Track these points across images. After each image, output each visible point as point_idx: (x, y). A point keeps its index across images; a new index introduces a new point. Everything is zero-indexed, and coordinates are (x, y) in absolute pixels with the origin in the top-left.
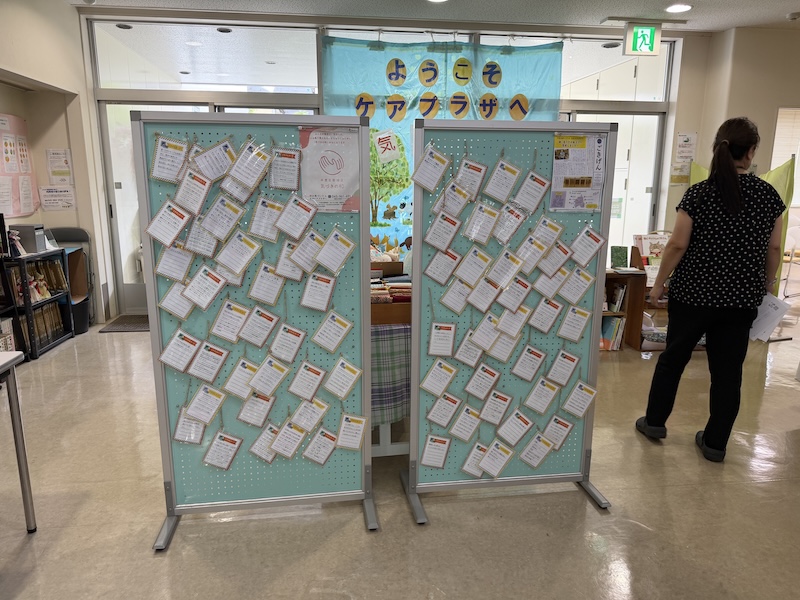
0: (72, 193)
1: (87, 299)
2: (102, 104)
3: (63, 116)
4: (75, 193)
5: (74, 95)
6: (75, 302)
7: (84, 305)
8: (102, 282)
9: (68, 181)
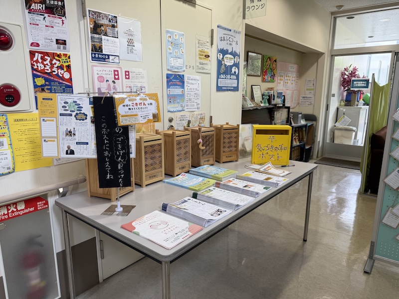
0: (313, 98)
1: (311, 147)
2: (333, 57)
3: (316, 64)
4: (315, 99)
5: (323, 54)
6: (307, 147)
7: (310, 149)
8: (318, 140)
9: (312, 93)
